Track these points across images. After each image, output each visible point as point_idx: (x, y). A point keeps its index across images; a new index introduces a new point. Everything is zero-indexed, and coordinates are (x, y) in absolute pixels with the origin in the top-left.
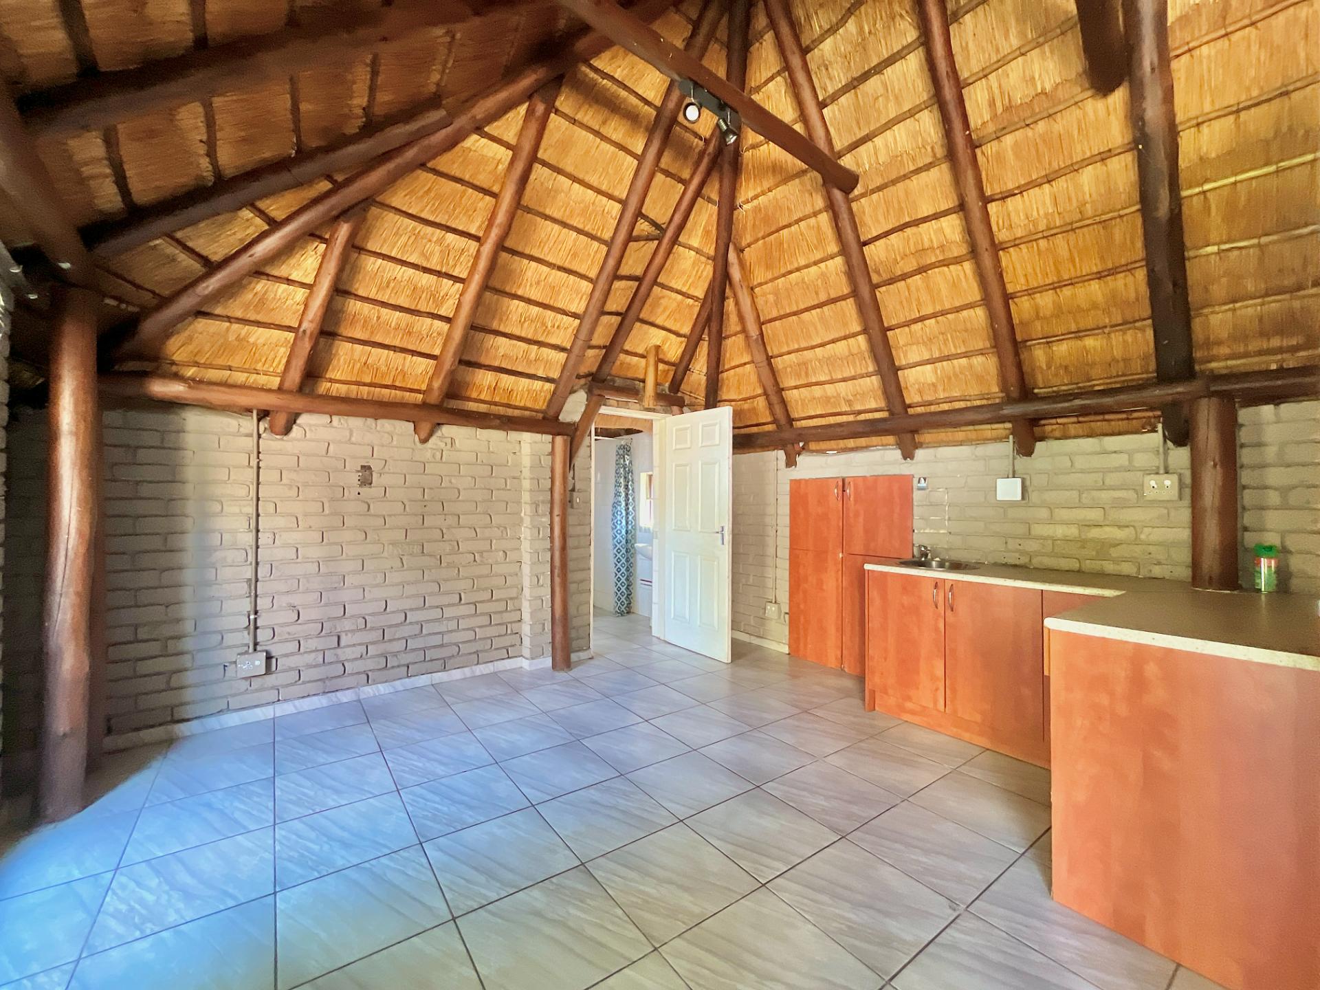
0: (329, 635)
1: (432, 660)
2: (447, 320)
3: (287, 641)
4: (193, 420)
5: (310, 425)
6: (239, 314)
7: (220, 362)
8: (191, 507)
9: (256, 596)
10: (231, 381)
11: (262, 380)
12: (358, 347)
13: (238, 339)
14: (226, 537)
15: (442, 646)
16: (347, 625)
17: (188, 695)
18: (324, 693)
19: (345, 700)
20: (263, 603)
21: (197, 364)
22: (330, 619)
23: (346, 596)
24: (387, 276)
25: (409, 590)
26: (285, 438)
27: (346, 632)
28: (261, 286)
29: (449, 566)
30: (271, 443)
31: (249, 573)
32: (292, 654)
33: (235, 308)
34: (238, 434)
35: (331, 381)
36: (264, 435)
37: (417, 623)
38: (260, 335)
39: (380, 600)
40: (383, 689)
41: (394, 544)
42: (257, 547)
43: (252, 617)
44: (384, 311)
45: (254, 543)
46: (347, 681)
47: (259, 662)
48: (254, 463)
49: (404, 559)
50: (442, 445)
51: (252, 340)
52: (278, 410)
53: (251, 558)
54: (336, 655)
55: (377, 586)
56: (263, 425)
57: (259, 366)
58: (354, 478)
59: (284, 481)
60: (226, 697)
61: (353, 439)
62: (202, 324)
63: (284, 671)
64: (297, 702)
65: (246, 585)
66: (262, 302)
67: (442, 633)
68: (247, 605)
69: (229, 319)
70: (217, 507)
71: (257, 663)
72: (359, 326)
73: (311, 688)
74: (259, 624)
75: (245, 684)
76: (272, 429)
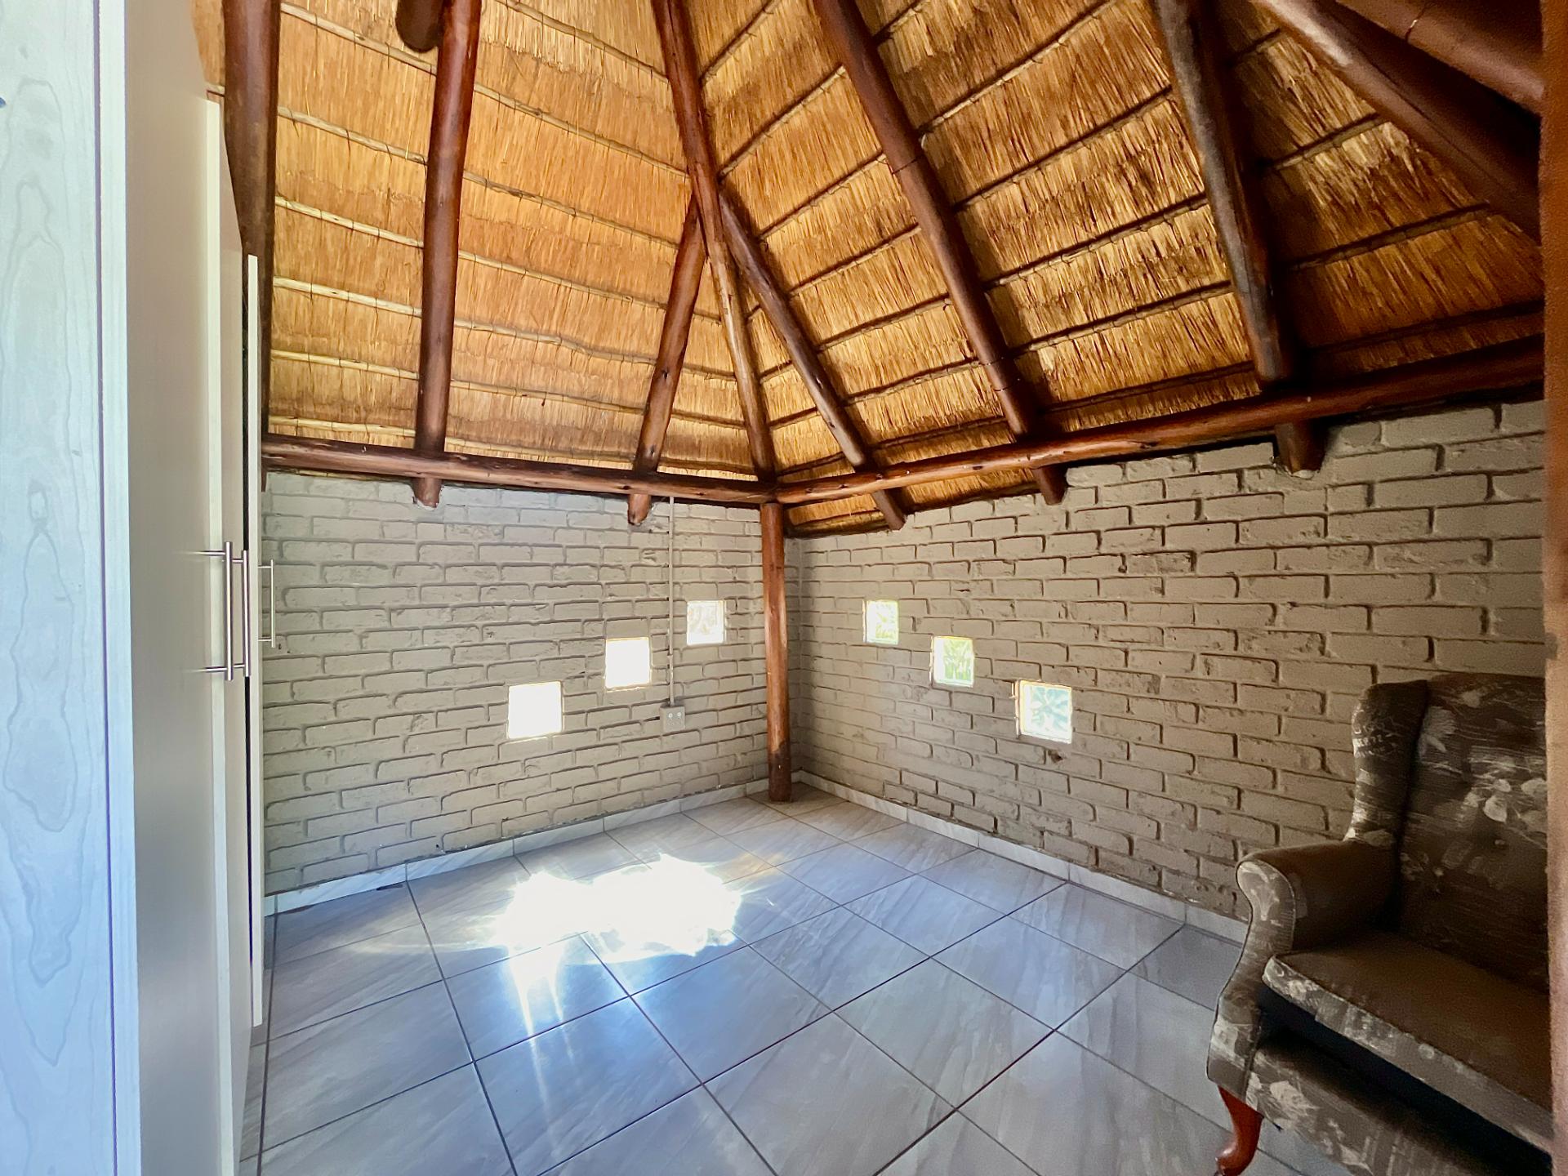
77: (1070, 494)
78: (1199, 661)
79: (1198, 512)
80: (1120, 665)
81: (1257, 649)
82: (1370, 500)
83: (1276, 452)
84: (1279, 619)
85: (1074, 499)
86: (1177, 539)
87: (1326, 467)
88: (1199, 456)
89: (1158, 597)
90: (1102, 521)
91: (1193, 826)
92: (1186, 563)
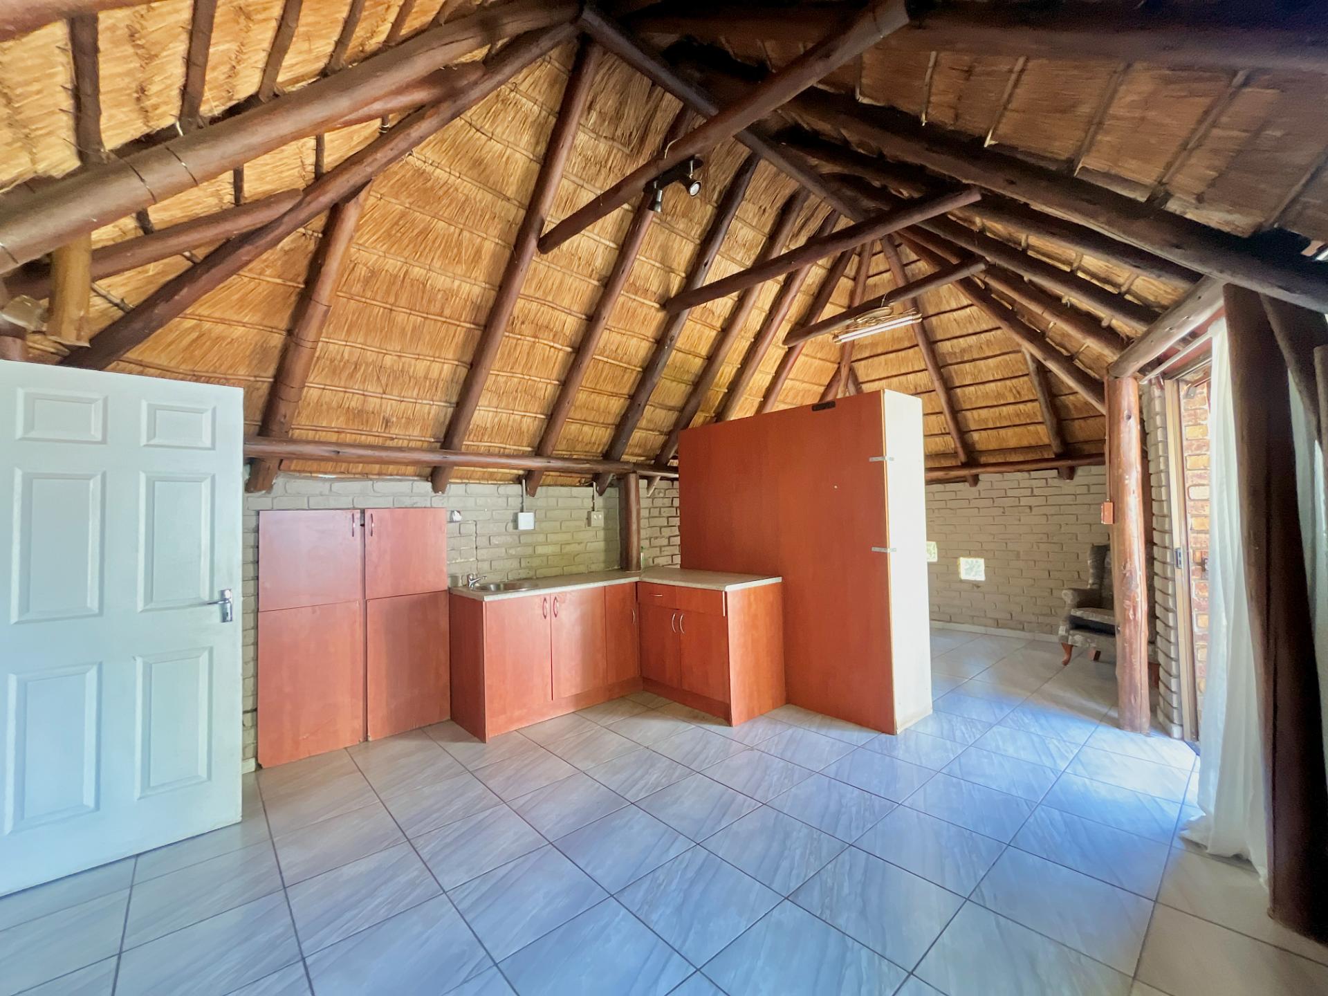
77: (980, 484)
78: (1035, 546)
79: (1032, 492)
80: (1004, 549)
81: (1055, 539)
82: (1089, 491)
83: (1059, 472)
84: (1062, 529)
85: (981, 485)
86: (1024, 502)
87: (1075, 479)
88: (1032, 473)
89: (1018, 523)
90: (994, 494)
91: (1035, 604)
92: (1029, 510)
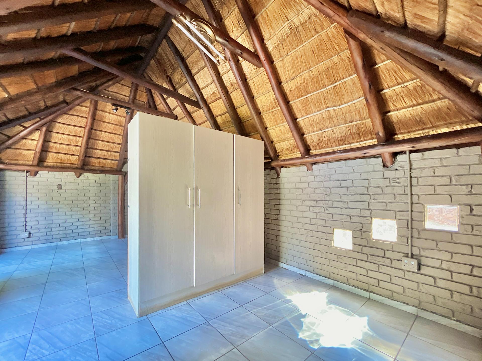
0: (48, 228)
1: (81, 236)
2: (80, 146)
3: (35, 229)
4: (8, 173)
5: (42, 174)
6: (19, 147)
7: (15, 158)
8: (7, 195)
9: (26, 218)
10: (18, 163)
11: (27, 163)
12: (55, 154)
13: (19, 153)
14: (17, 203)
15: (84, 232)
16: (54, 225)
17: (6, 242)
18: (47, 243)
19: (53, 245)
20: (27, 220)
21: (8, 159)
22: (48, 224)
23: (53, 218)
24: (60, 137)
25: (73, 217)
26: (35, 177)
27: (54, 227)
28: (24, 141)
29: (86, 210)
30: (30, 178)
31: (24, 212)
32: (37, 233)
33: (18, 146)
34: (21, 176)
35: (48, 162)
36: (28, 177)
37: (76, 225)
38: (25, 152)
39: (64, 219)
40: (65, 243)
41: (68, 205)
42: (26, 205)
43: (25, 223)
44: (61, 145)
45: (25, 204)
46: (53, 240)
47: (27, 234)
48: (25, 183)
49: (72, 208)
50: (84, 178)
51: (23, 153)
52: (32, 170)
53: (25, 208)
54: (51, 233)
55: (64, 215)
56: (28, 174)
57: (26, 159)
58: (56, 187)
59: (34, 188)
60: (17, 243)
61: (56, 177)
62: (9, 150)
63: (34, 237)
64: (38, 245)
65: (23, 215)
66: (25, 144)
67: (84, 229)
68: (23, 220)
69: (16, 149)
70: (15, 195)
71: (26, 234)
72: (54, 149)
73: (43, 242)
74: (27, 225)
75: (23, 240)
76: (31, 175)
